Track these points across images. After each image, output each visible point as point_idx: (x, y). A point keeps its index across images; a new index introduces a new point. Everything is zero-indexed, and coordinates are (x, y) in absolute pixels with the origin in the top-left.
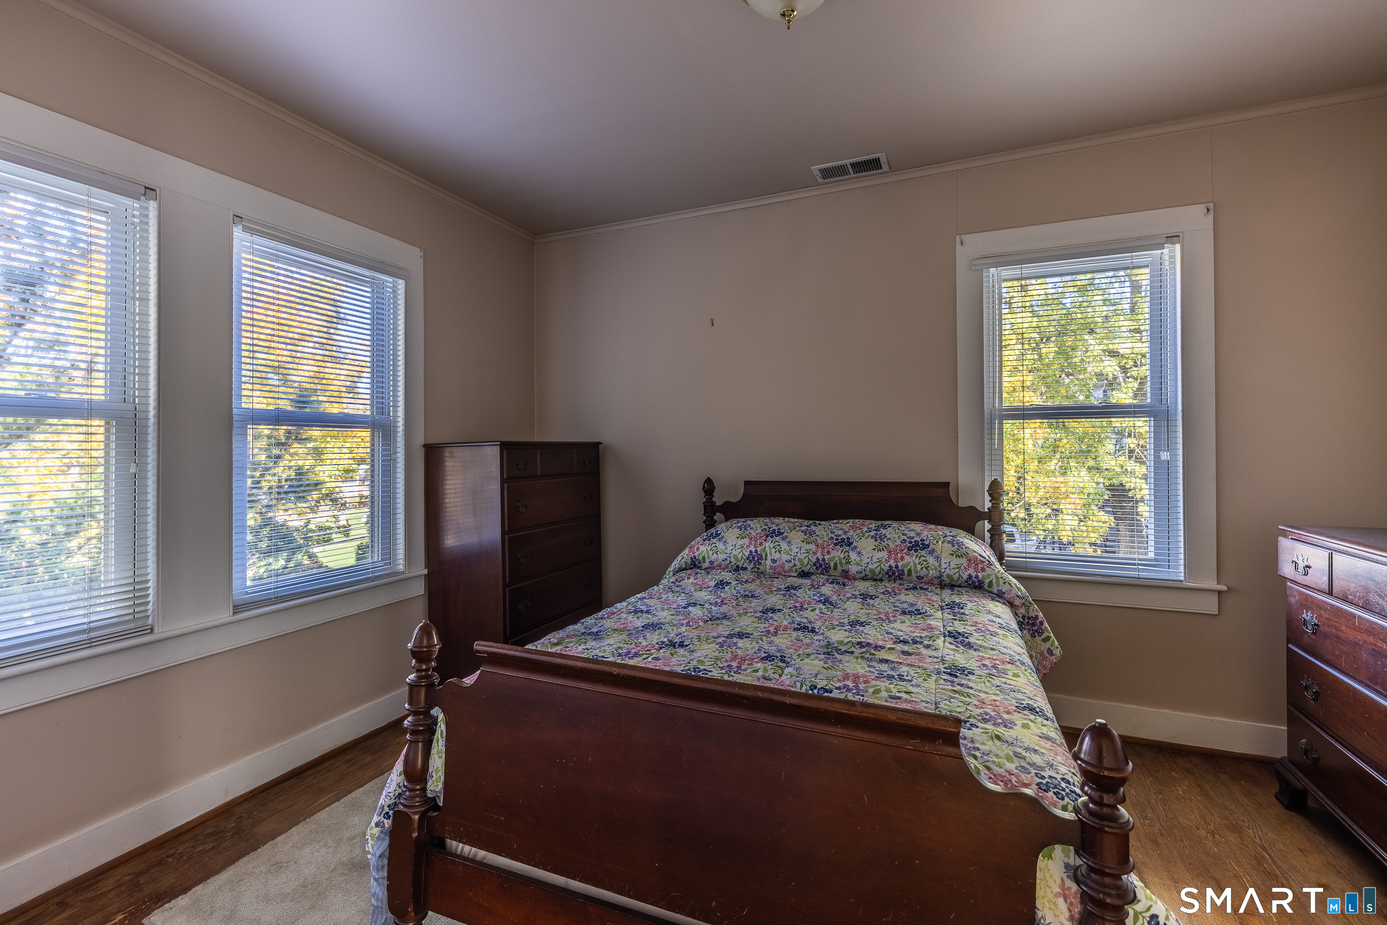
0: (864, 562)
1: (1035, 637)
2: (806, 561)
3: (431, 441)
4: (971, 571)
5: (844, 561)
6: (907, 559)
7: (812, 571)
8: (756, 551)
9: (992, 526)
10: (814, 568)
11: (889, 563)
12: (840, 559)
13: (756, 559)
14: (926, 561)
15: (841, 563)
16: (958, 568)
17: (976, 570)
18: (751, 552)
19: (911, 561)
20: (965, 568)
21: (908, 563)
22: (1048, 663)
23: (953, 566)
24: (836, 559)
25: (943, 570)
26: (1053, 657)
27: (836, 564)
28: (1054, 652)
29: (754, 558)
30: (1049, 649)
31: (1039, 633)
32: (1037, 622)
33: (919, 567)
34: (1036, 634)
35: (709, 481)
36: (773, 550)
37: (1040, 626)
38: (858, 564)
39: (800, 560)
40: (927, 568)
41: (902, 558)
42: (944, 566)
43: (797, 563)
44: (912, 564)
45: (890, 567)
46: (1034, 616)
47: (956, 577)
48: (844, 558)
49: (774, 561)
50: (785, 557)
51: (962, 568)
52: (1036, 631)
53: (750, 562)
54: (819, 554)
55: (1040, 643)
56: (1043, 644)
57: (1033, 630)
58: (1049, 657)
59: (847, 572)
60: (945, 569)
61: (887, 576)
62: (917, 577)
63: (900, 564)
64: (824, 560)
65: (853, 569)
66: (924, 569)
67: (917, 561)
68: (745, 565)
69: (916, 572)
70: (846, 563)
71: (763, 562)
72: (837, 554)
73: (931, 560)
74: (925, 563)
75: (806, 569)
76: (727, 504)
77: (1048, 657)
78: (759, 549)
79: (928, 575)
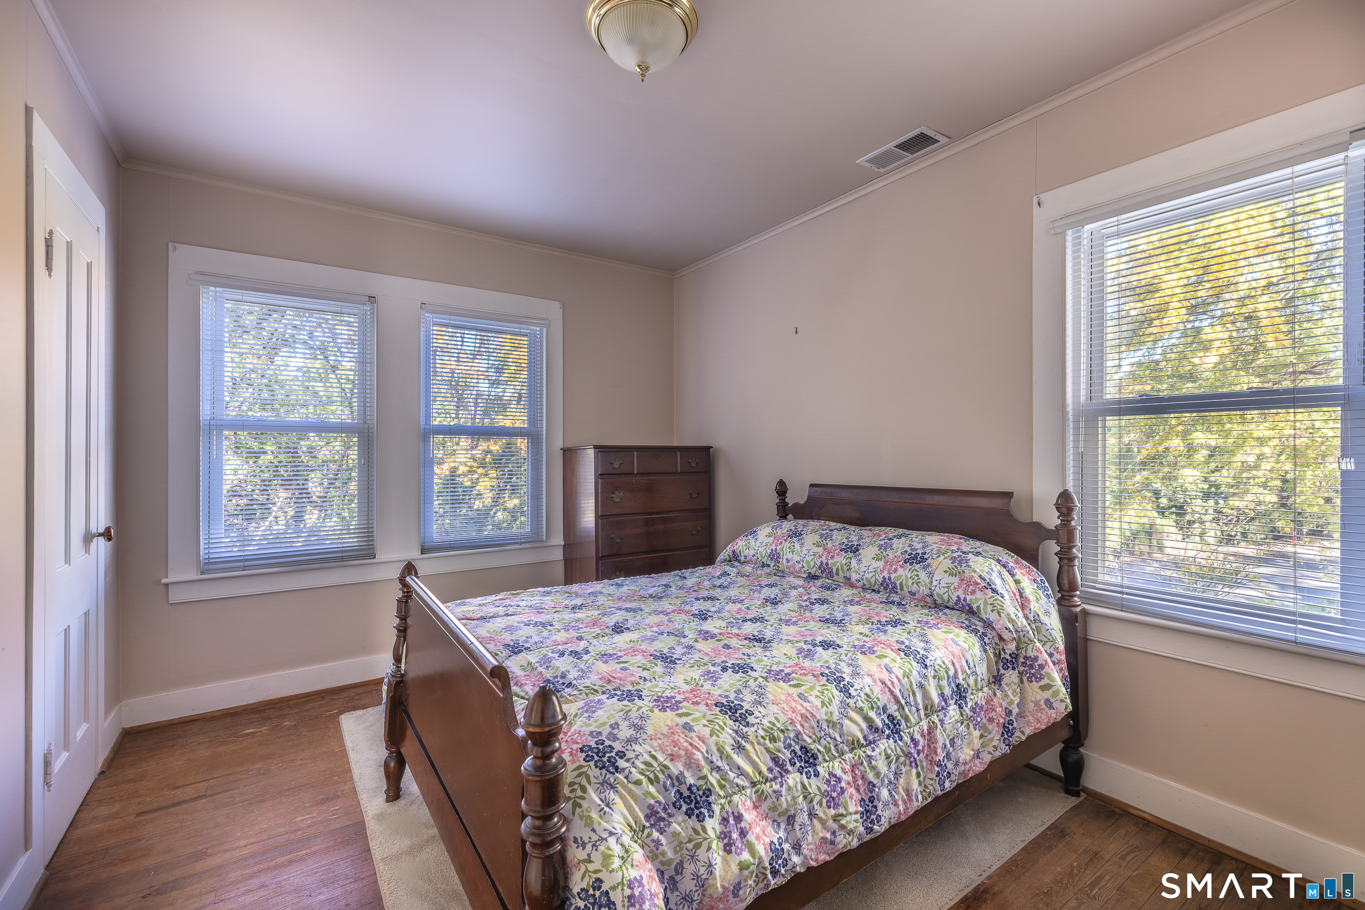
0: (861, 570)
1: (1032, 682)
2: (812, 564)
3: (569, 445)
4: (960, 593)
5: (845, 568)
6: (901, 571)
7: (817, 574)
8: (776, 550)
9: (1061, 548)
10: (820, 571)
11: (883, 574)
12: (842, 566)
13: (775, 556)
14: (917, 575)
15: (842, 569)
16: (948, 587)
17: (965, 592)
18: (772, 550)
19: (903, 575)
20: (955, 588)
21: (900, 576)
22: (1044, 717)
23: (943, 584)
24: (838, 564)
25: (933, 588)
26: (1052, 711)
27: (837, 570)
28: (1055, 705)
29: (773, 556)
30: (1048, 700)
31: (1036, 678)
32: (1036, 664)
33: (910, 581)
34: (1033, 679)
35: (781, 483)
36: (788, 550)
37: (1038, 670)
38: (857, 572)
39: (808, 562)
40: (917, 584)
41: (896, 570)
42: (935, 583)
43: (805, 565)
44: (904, 577)
45: (884, 578)
46: (1032, 657)
47: (946, 597)
48: (846, 564)
49: (788, 561)
50: (796, 558)
51: (952, 587)
52: (1033, 675)
53: (771, 559)
54: (824, 558)
55: (1036, 690)
56: (1040, 692)
57: (1030, 673)
58: (1047, 709)
59: (849, 579)
60: (936, 586)
61: (883, 588)
62: (909, 592)
63: (892, 576)
64: (827, 564)
65: (854, 577)
66: (915, 584)
67: (909, 575)
68: (768, 562)
69: (907, 587)
70: (848, 570)
71: (781, 560)
72: (840, 560)
73: (923, 575)
74: (916, 578)
75: (813, 571)
76: (796, 505)
77: (1045, 710)
78: (778, 548)
79: (919, 591)
